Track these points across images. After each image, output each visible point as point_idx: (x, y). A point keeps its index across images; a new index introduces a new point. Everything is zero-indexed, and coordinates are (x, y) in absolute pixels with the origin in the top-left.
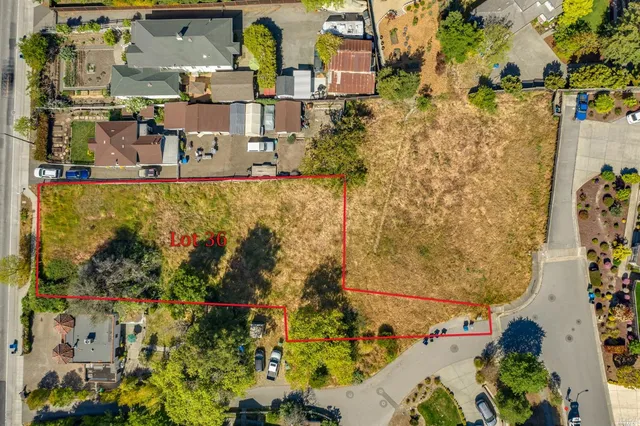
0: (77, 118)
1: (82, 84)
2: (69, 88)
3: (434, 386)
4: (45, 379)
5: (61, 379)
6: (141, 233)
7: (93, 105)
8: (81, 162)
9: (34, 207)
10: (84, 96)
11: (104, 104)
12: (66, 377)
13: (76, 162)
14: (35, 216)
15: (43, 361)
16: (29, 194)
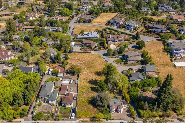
0: (59, 112)
1: (50, 111)
2: (50, 113)
4: (129, 117)
5: (128, 113)
6: (90, 100)
7: (56, 109)
8: (71, 111)
9: (82, 119)
10: (53, 110)
11: (56, 107)
12: (127, 112)
13: (71, 112)
14: (84, 119)
15: (124, 117)
16: (78, 121)
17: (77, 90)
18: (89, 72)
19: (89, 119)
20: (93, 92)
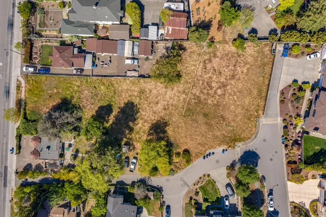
0: (44, 43)
1: (47, 27)
2: (41, 29)
3: (207, 178)
4: (26, 166)
5: (33, 167)
6: (73, 101)
7: (52, 37)
8: (46, 65)
9: (23, 84)
10: (48, 33)
11: (57, 37)
12: (36, 166)
13: (43, 65)
14: (23, 90)
15: (25, 158)
16: (21, 79)
17: (105, 76)
18: (168, 105)
19: (23, 96)
20: (97, 108)
